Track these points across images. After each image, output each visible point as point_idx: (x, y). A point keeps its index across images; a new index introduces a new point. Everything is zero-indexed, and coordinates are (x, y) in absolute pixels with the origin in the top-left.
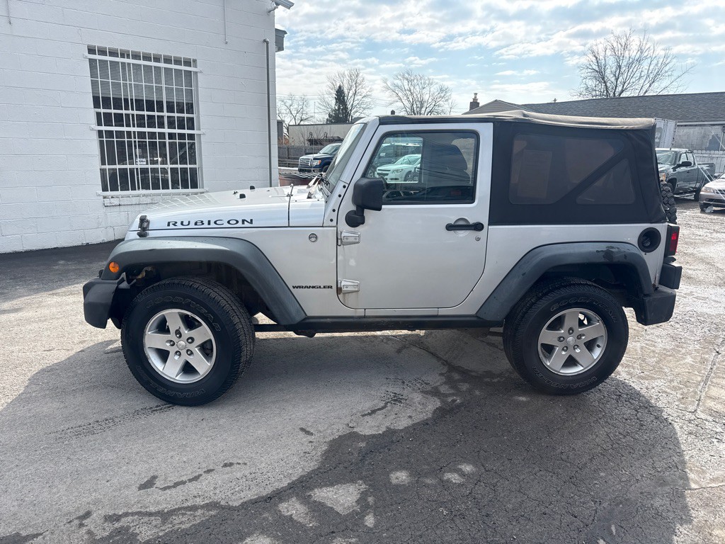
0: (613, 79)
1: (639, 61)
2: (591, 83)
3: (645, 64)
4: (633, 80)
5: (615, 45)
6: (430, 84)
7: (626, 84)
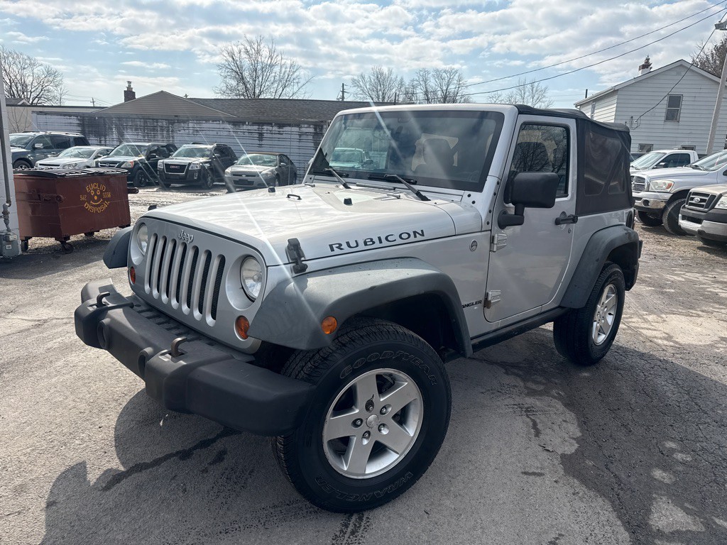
0: (251, 82)
1: (271, 66)
2: (234, 83)
3: (277, 69)
4: (267, 83)
5: (249, 48)
6: (32, 65)
7: (263, 87)
